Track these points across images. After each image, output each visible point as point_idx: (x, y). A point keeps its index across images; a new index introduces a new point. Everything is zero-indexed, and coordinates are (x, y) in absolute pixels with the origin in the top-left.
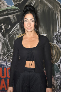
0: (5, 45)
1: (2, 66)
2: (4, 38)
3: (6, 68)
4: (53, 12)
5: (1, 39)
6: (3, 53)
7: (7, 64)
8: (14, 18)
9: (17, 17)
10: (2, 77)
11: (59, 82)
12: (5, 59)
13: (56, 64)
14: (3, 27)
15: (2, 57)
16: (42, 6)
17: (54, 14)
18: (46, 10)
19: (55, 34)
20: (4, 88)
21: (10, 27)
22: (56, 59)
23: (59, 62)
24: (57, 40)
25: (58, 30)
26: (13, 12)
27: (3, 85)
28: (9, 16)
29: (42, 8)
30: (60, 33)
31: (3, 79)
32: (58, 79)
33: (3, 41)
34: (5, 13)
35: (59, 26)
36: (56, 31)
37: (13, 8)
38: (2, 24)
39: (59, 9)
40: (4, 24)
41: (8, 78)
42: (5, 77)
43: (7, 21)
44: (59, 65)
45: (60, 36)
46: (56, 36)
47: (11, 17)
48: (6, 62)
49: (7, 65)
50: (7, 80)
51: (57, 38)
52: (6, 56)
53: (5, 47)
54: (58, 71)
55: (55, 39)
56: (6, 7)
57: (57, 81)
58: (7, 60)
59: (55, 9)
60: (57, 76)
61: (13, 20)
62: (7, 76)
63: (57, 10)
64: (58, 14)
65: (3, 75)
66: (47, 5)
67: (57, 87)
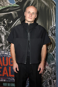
1: (5, 56)
2: (7, 31)
3: (8, 58)
4: (49, 9)
5: (4, 32)
6: (5, 44)
7: (8, 53)
8: (15, 14)
9: (17, 14)
10: (4, 65)
11: (54, 69)
12: (7, 49)
13: (51, 53)
14: (6, 22)
15: (5, 48)
16: (40, 4)
17: (50, 11)
18: (42, 8)
19: (50, 28)
20: (6, 75)
21: (12, 22)
22: (51, 49)
23: (54, 51)
24: (52, 33)
25: (53, 25)
26: (14, 9)
27: (5, 72)
28: (11, 12)
29: (39, 6)
30: (55, 27)
31: (5, 67)
32: (53, 66)
33: (5, 34)
34: (8, 10)
35: (53, 21)
36: (51, 25)
37: (15, 6)
38: (5, 19)
39: (54, 7)
41: (10, 66)
42: (7, 65)
43: (9, 17)
44: (54, 55)
45: (54, 29)
46: (51, 29)
47: (12, 13)
48: (8, 52)
49: (8, 55)
50: (9, 68)
51: (52, 31)
52: (8, 47)
54: (53, 59)
55: (50, 32)
56: (9, 5)
57: (52, 68)
58: (9, 50)
59: (51, 7)
60: (52, 64)
61: (15, 16)
62: (8, 64)
63: (52, 8)
64: (53, 10)
65: (5, 64)
66: (44, 3)
67: (52, 73)
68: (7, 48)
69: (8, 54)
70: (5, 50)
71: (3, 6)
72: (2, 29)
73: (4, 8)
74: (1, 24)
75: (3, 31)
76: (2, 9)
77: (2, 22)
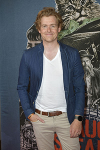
0: (96, 81)
1: (90, 117)
2: (96, 69)
3: (97, 122)
5: (90, 71)
6: (92, 94)
7: (98, 114)
10: (89, 136)
12: (94, 105)
14: (94, 50)
15: (91, 101)
31: (91, 140)
33: (93, 74)
38: (93, 45)
40: (96, 45)
41: (99, 139)
42: (93, 136)
48: (96, 111)
50: (97, 142)
52: (97, 100)
53: (97, 85)
58: (99, 107)
62: (97, 134)
65: (91, 133)
68: (95, 102)
69: (96, 114)
70: (91, 105)
71: (89, 18)
72: (87, 63)
73: (91, 21)
74: (85, 53)
75: (87, 67)
76: (88, 23)
77: (86, 50)
